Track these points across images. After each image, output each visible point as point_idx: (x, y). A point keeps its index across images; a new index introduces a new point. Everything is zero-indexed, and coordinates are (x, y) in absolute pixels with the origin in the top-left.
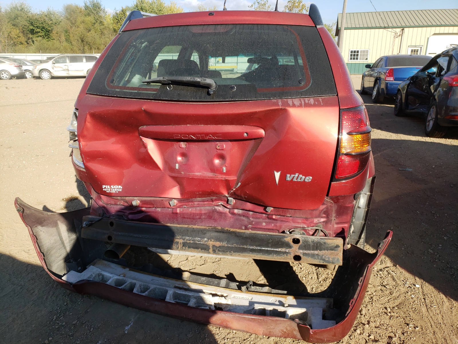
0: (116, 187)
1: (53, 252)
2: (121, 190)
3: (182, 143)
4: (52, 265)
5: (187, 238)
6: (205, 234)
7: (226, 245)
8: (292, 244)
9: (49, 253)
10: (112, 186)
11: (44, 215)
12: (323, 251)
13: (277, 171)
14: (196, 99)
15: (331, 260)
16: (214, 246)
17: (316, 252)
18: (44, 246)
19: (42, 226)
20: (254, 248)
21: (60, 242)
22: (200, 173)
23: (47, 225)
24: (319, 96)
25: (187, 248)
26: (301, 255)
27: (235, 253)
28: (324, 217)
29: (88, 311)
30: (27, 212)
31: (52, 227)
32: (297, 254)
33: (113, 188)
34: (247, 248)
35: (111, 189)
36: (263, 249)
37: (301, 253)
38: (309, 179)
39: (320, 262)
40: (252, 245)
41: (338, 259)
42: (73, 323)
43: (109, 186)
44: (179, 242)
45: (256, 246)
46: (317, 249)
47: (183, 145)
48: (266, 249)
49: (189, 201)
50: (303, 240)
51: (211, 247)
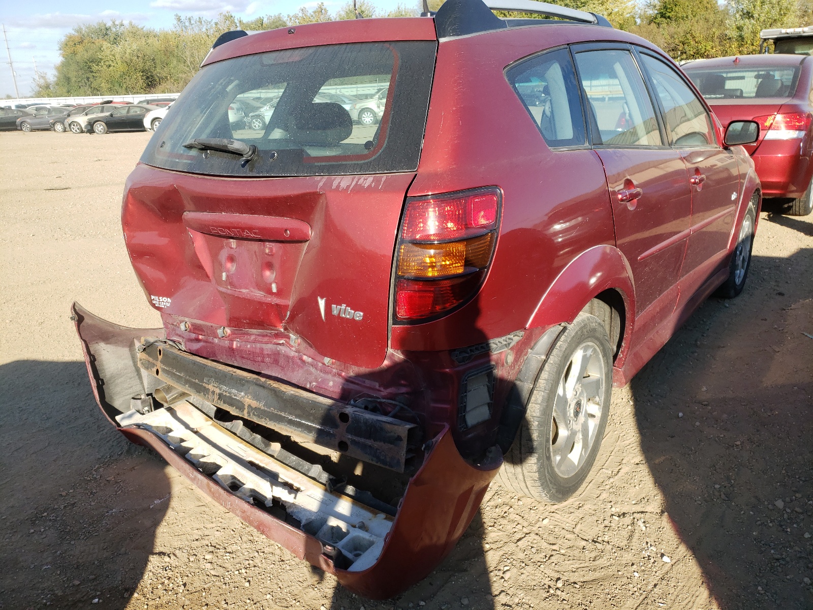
0: (165, 300)
1: (119, 381)
2: (169, 305)
3: (232, 240)
4: (115, 398)
5: (224, 388)
6: (243, 385)
7: (263, 408)
8: (338, 420)
9: (112, 381)
10: (160, 298)
11: (114, 328)
12: (378, 443)
13: (322, 298)
14: (228, 173)
15: (388, 460)
16: (249, 406)
17: (369, 442)
18: (107, 371)
19: (107, 344)
20: (293, 418)
21: (134, 368)
22: (248, 290)
23: (116, 343)
24: (386, 172)
25: (222, 402)
26: (349, 443)
27: (270, 422)
28: (404, 386)
29: (136, 468)
30: (87, 320)
31: (123, 347)
32: (344, 439)
33: (161, 300)
34: (284, 417)
35: (159, 302)
36: (303, 422)
37: (349, 439)
38: (359, 316)
39: (372, 460)
40: (290, 414)
41: (398, 461)
42: (107, 479)
43: (157, 297)
44: (216, 392)
45: (297, 416)
46: (369, 438)
47: (233, 243)
48: (307, 423)
49: (241, 332)
50: (352, 418)
51: (246, 407)
